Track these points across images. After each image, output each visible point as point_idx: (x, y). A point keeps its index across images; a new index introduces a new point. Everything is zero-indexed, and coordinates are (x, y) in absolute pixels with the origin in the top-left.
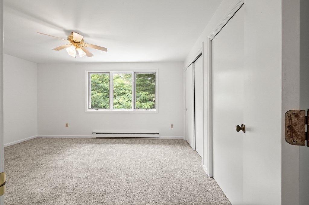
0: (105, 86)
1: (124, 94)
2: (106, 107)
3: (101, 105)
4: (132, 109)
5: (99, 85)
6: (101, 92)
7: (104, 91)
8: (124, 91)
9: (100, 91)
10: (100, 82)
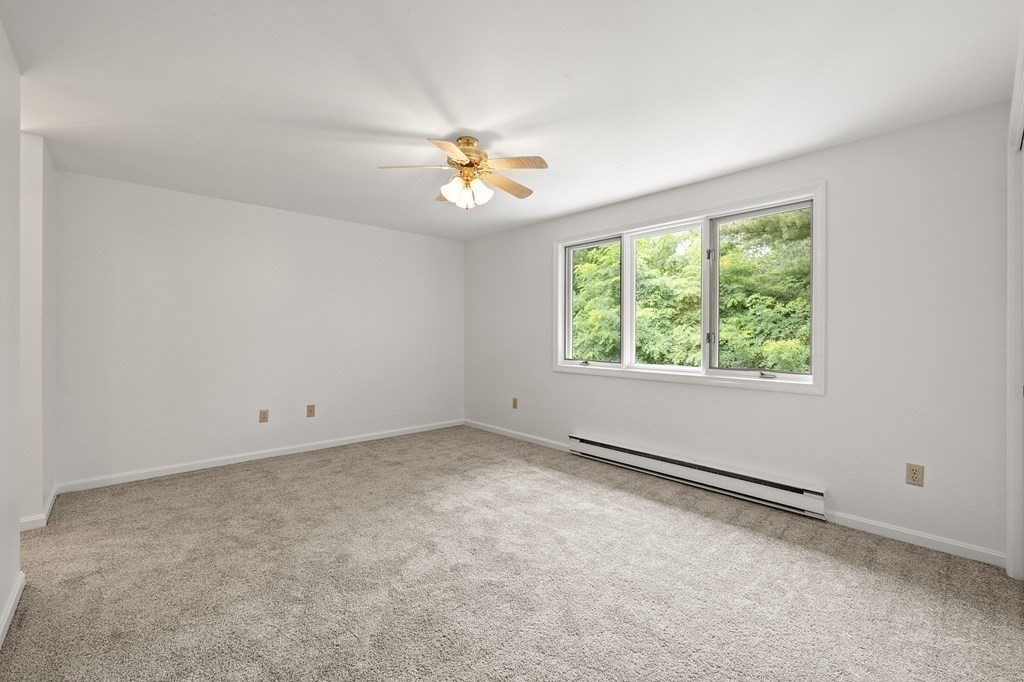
0: (668, 285)
1: (741, 308)
2: (670, 356)
3: (652, 348)
4: (700, 371)
5: (647, 283)
6: (656, 305)
7: (666, 303)
8: (739, 297)
9: (652, 304)
10: (655, 272)
